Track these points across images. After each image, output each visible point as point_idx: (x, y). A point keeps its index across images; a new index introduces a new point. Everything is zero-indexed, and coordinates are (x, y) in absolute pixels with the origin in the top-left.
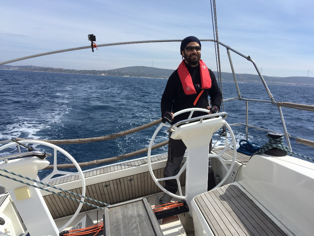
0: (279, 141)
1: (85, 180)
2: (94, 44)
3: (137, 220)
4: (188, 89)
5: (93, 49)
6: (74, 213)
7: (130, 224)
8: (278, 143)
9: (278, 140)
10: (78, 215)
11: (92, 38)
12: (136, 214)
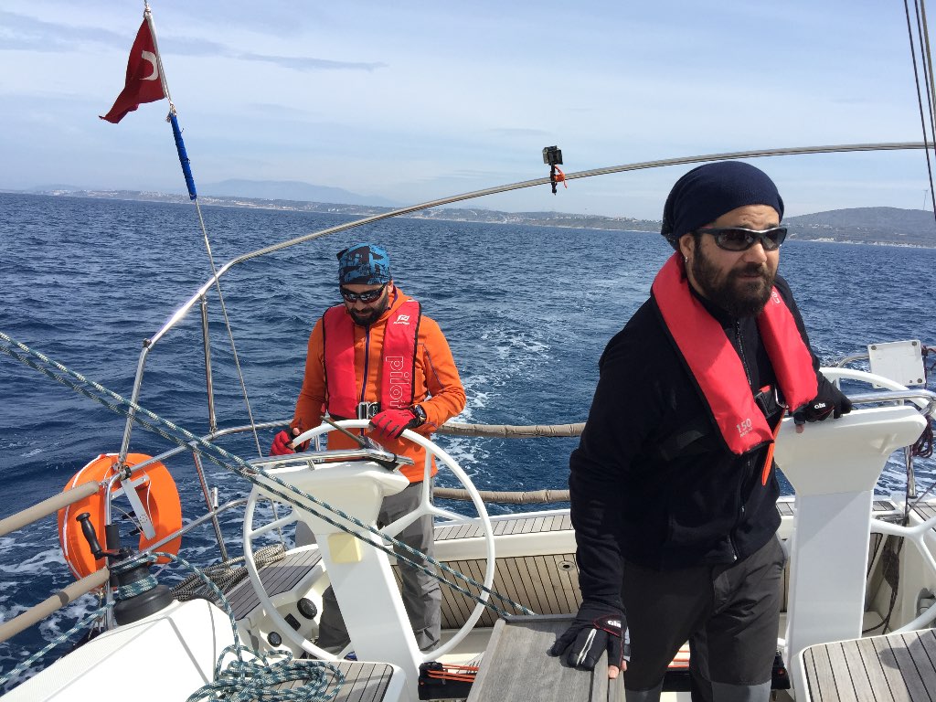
1: (496, 542)
6: (459, 627)
10: (470, 634)
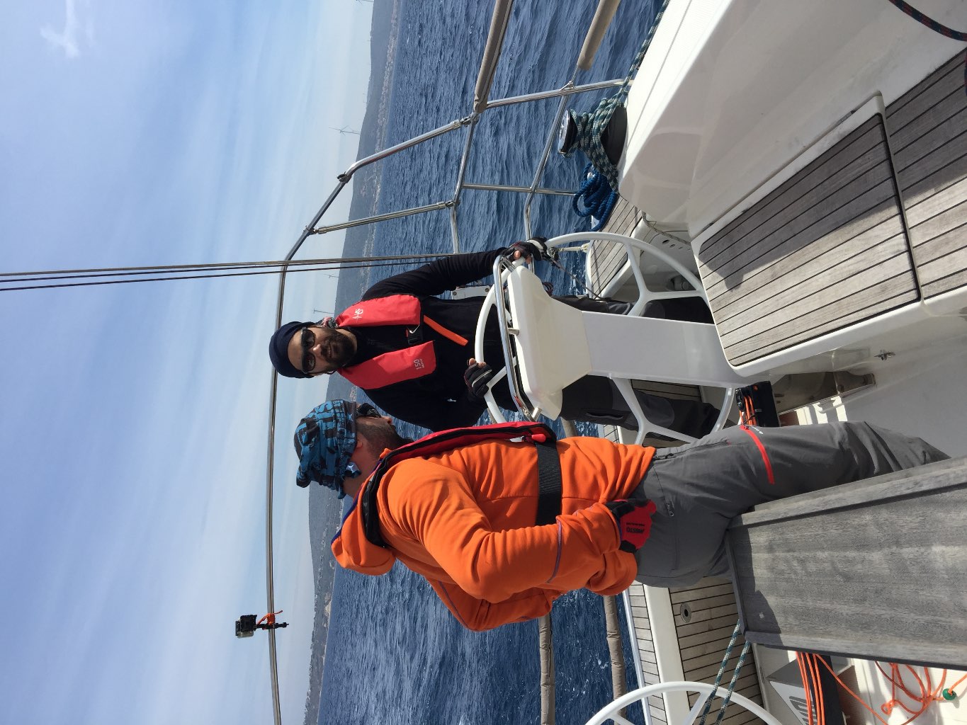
0: (585, 125)
2: (263, 620)
3: (782, 555)
4: (420, 364)
5: (278, 626)
7: (793, 577)
8: (588, 127)
9: (580, 128)
11: (246, 625)
12: (766, 556)
